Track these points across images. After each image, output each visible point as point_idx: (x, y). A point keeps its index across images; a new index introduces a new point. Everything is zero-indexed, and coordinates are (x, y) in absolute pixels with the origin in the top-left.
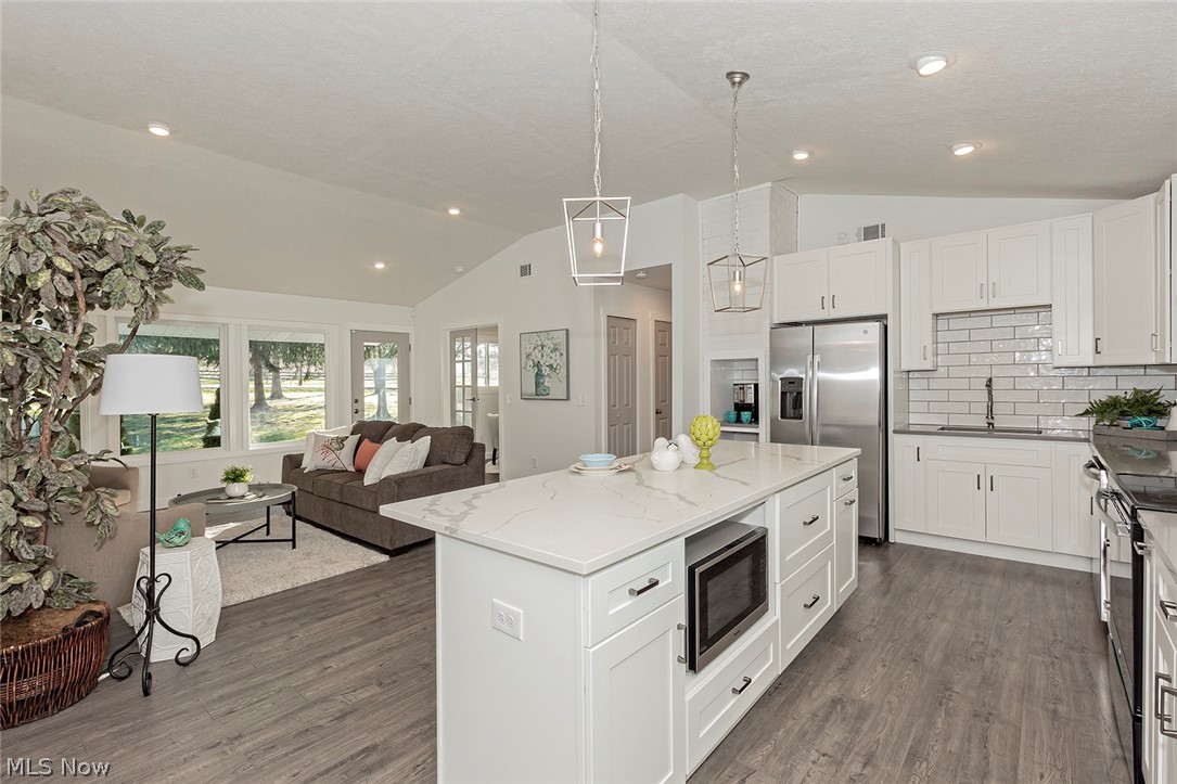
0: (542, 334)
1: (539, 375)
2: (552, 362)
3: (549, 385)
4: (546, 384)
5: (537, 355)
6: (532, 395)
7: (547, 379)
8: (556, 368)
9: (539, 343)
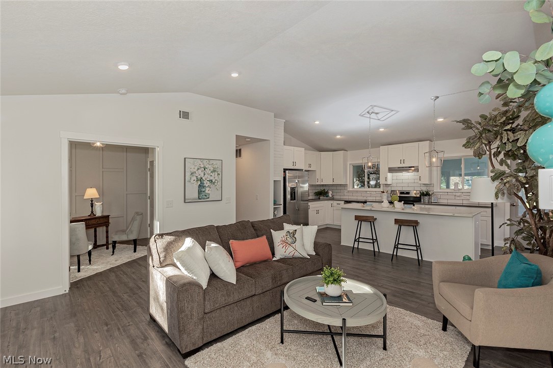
0: (205, 161)
1: (201, 186)
2: (211, 178)
3: (209, 192)
4: (207, 192)
5: (200, 174)
6: (196, 199)
7: (207, 189)
8: (215, 182)
9: (202, 166)
